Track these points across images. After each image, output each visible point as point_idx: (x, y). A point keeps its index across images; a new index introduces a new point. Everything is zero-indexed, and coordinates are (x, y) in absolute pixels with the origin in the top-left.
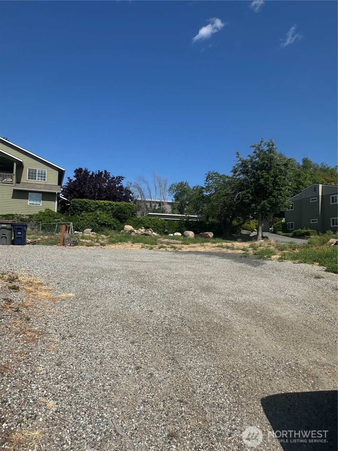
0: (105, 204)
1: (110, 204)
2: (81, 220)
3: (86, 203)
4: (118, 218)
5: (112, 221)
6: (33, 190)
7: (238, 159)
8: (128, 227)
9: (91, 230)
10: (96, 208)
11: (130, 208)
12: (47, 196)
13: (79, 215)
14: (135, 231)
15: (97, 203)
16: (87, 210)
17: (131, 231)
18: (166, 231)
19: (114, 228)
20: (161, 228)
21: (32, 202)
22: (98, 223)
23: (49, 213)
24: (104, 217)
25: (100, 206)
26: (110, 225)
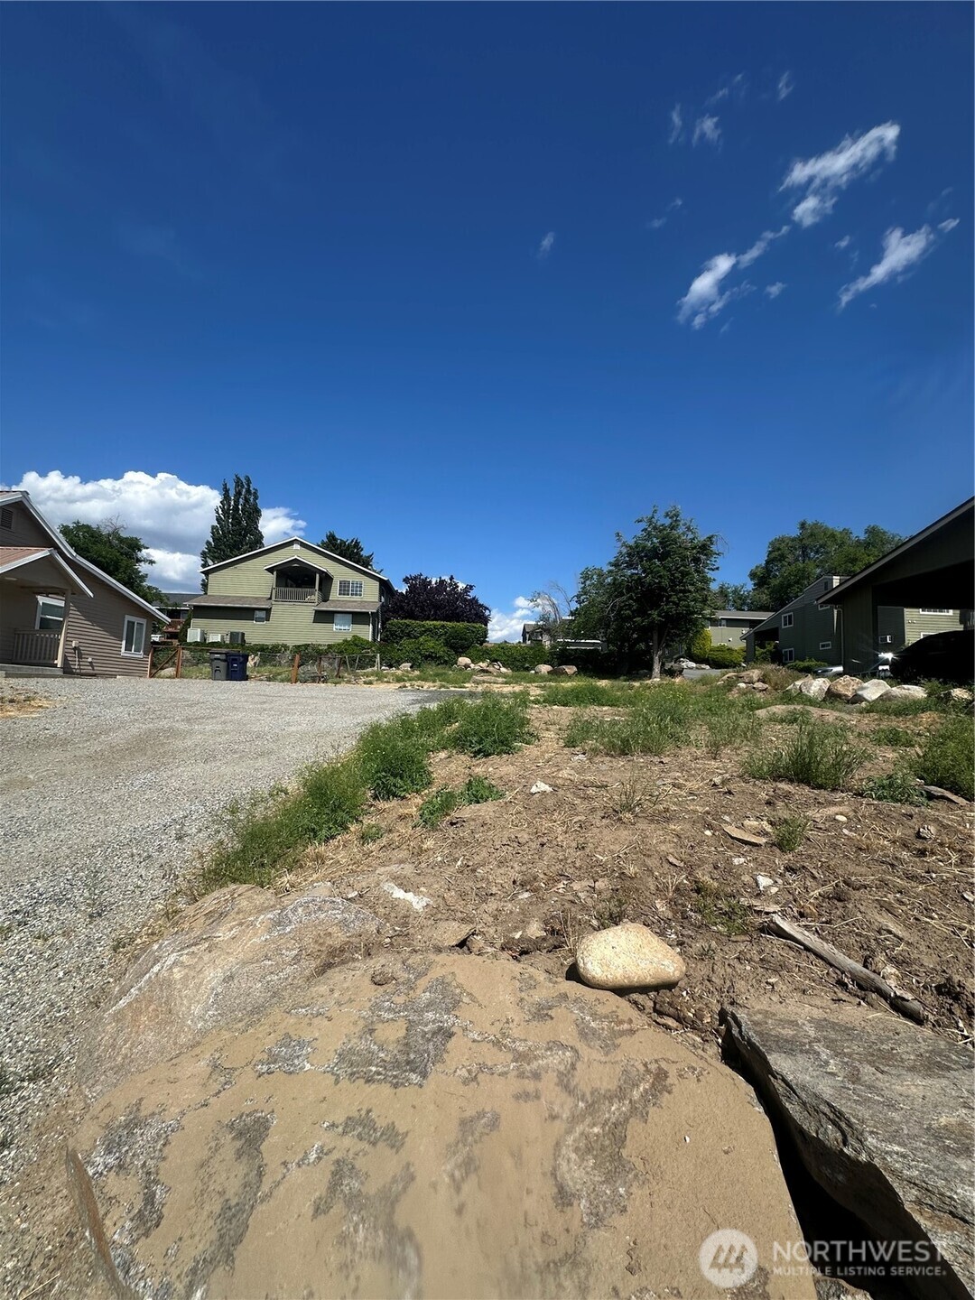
0: (435, 626)
1: (443, 626)
2: (398, 650)
3: (408, 625)
4: (452, 647)
5: (442, 650)
6: (339, 609)
7: (619, 544)
8: (463, 660)
9: (410, 664)
10: (422, 634)
11: (473, 632)
12: (359, 617)
13: (397, 643)
14: (472, 665)
15: (424, 626)
16: (409, 635)
17: (467, 666)
18: (527, 665)
19: (446, 662)
20: (518, 661)
21: (338, 627)
22: (421, 654)
23: (357, 642)
24: (430, 644)
25: (427, 630)
26: (439, 657)
